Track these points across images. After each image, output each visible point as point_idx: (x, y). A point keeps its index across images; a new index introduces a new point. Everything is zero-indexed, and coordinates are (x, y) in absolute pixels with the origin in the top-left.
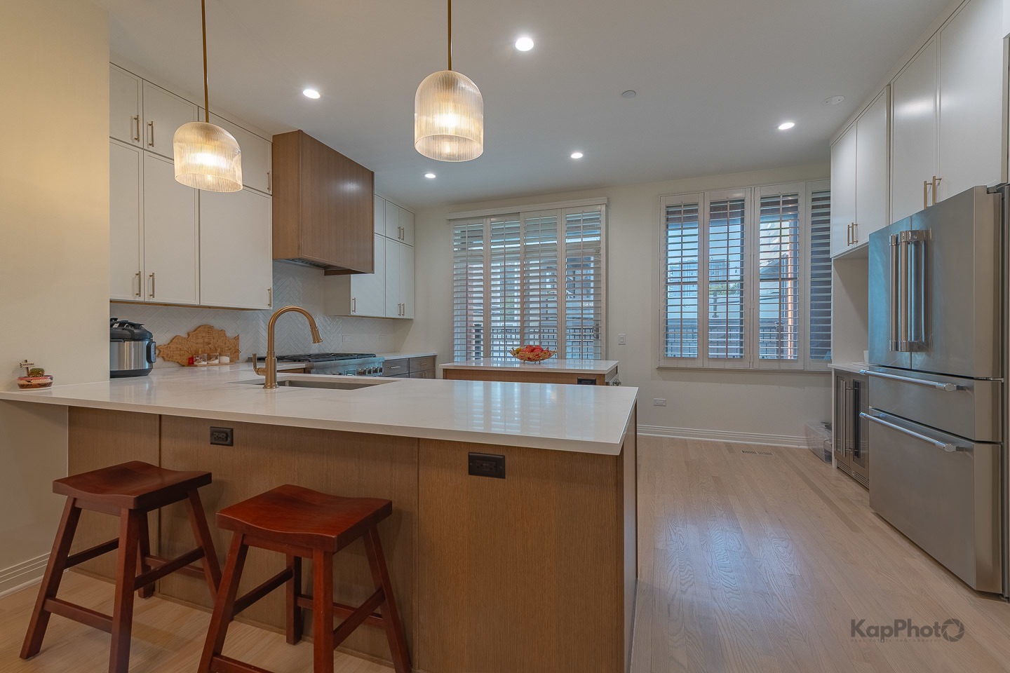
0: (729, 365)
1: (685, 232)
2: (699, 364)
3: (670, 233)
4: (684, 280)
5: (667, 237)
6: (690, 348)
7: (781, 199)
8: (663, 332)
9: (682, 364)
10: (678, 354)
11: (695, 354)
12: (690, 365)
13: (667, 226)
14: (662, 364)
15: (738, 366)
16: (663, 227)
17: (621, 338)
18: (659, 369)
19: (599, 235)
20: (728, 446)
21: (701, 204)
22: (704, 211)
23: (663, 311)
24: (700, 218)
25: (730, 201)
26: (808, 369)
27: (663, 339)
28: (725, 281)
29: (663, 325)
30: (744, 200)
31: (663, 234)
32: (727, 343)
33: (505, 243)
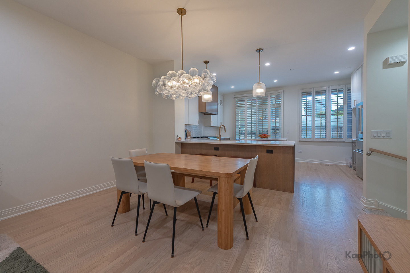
0: (321, 140)
1: (308, 98)
2: (312, 140)
3: (303, 98)
4: (307, 115)
5: (302, 100)
6: (310, 135)
7: (338, 90)
8: (301, 130)
9: (307, 140)
10: (305, 137)
11: (311, 137)
12: (309, 140)
13: (302, 96)
14: (300, 140)
15: (324, 140)
16: (301, 97)
17: (288, 132)
18: (300, 141)
19: (281, 99)
20: (321, 164)
21: (313, 92)
22: (314, 93)
23: (301, 124)
24: (312, 94)
25: (322, 91)
26: (346, 141)
27: (301, 132)
28: (320, 115)
29: (301, 128)
30: (326, 90)
31: (301, 99)
32: (321, 133)
33: (252, 104)
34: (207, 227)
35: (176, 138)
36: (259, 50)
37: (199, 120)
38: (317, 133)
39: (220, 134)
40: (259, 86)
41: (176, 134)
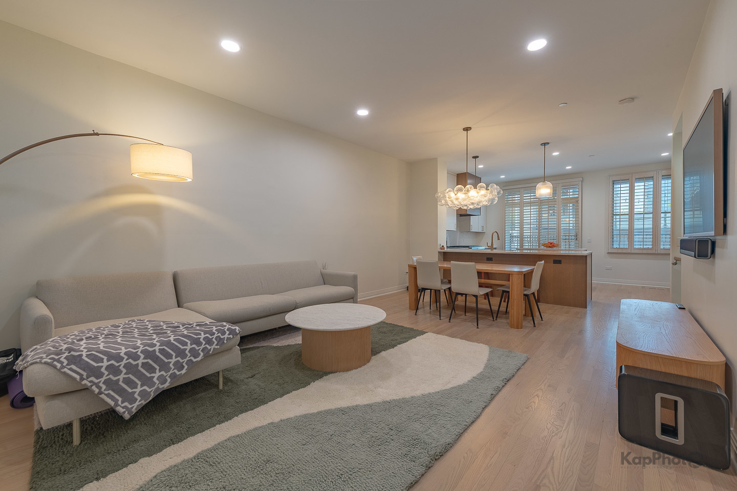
0: (645, 252)
1: (622, 186)
2: (629, 251)
3: (615, 186)
4: (621, 213)
5: (613, 188)
6: (624, 244)
8: (611, 236)
9: (620, 251)
10: (618, 247)
11: (627, 247)
12: (624, 251)
14: (610, 251)
15: (650, 252)
16: (612, 183)
17: (589, 240)
18: (608, 253)
19: (578, 192)
20: (643, 287)
21: (631, 177)
22: (632, 181)
23: (610, 228)
24: (630, 179)
25: (646, 178)
27: (611, 240)
29: (611, 233)
30: (653, 177)
31: (611, 187)
32: (643, 242)
33: (531, 199)
34: (496, 320)
35: (439, 247)
36: (545, 144)
37: (457, 224)
38: (639, 241)
39: (492, 242)
40: (545, 186)
41: (439, 243)
